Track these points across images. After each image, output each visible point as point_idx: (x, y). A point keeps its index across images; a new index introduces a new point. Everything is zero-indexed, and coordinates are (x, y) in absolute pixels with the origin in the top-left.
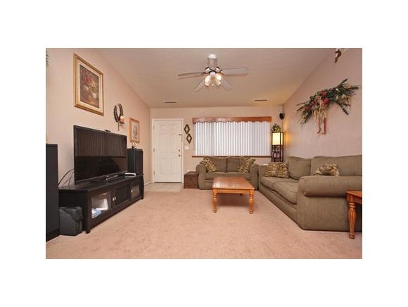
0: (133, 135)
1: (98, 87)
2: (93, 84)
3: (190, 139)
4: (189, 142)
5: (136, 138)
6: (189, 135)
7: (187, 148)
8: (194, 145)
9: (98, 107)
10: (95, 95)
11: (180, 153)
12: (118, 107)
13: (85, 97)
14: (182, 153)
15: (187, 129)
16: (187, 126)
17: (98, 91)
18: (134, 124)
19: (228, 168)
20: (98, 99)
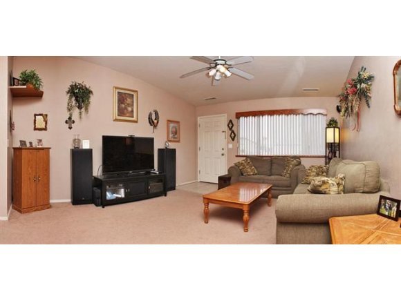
0: (171, 135)
1: (133, 102)
2: (129, 101)
3: (234, 136)
4: (233, 139)
5: (176, 138)
6: (233, 132)
7: (231, 146)
8: (238, 142)
9: (133, 117)
10: (130, 109)
11: (223, 152)
12: (154, 114)
13: (121, 112)
14: (225, 152)
15: (230, 125)
16: (231, 121)
17: (133, 105)
18: (172, 125)
19: (273, 171)
20: (132, 111)
